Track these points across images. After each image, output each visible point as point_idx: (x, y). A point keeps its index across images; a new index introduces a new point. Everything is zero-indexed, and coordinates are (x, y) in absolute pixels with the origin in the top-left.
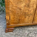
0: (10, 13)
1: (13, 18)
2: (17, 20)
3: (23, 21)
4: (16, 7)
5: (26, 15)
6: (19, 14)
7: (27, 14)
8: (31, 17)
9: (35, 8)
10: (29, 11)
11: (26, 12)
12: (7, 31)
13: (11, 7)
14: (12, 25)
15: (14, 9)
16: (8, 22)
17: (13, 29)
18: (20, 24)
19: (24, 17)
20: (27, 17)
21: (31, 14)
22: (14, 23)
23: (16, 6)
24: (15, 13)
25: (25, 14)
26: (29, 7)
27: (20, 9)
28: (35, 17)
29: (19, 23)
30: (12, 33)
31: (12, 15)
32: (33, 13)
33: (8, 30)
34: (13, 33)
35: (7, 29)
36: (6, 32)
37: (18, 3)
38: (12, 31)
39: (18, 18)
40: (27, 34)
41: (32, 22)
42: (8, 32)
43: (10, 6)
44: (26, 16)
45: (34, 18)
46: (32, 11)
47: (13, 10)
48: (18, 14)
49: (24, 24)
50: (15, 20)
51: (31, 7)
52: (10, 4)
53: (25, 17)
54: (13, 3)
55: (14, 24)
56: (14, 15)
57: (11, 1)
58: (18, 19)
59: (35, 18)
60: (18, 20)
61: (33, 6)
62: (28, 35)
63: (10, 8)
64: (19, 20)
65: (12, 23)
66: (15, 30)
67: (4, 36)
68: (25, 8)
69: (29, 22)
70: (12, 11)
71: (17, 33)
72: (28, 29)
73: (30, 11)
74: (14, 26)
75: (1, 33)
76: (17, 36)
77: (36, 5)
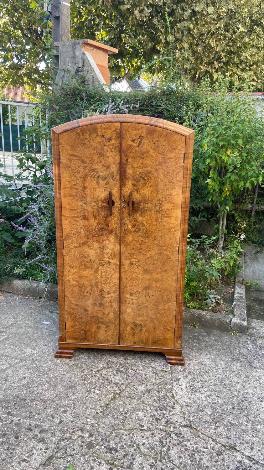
0: (66, 316)
1: (72, 327)
2: (80, 332)
3: (93, 335)
4: (77, 305)
5: (98, 323)
6: (84, 320)
7: (101, 320)
8: (112, 327)
9: (117, 309)
10: (105, 315)
11: (97, 316)
12: (59, 355)
13: (67, 305)
14: (69, 341)
15: (73, 309)
16: (62, 335)
17: (71, 354)
18: (88, 341)
19: (95, 327)
20: (103, 327)
21: (109, 320)
22: (74, 338)
23: (77, 303)
24: (75, 316)
25: (97, 321)
26: (102, 307)
27: (86, 310)
28: (121, 329)
29: (85, 339)
30: (67, 361)
31: (69, 320)
32: (115, 321)
33: (61, 353)
34: (70, 361)
35: (59, 351)
36: (56, 357)
37: (79, 299)
38: (70, 358)
39: (83, 328)
40: (99, 369)
41: (117, 340)
42: (60, 357)
43: (66, 303)
44: (101, 325)
45: (121, 332)
46: (112, 316)
47: (72, 311)
48: (82, 318)
49: (98, 343)
50: (77, 332)
51: (107, 306)
52: (66, 299)
53: (99, 328)
54: (71, 299)
55: (73, 341)
56: (74, 321)
57: (68, 295)
58: (82, 330)
59: (123, 331)
60: (83, 332)
61: (111, 306)
62: (98, 371)
63: (66, 307)
64: (86, 332)
65: (69, 338)
66: (78, 355)
67: (50, 363)
68: (95, 307)
69: (109, 341)
70: (69, 313)
71: (78, 362)
72: (110, 360)
73: (108, 314)
74: (74, 346)
75: (47, 356)
76: (75, 367)
77: (117, 304)
